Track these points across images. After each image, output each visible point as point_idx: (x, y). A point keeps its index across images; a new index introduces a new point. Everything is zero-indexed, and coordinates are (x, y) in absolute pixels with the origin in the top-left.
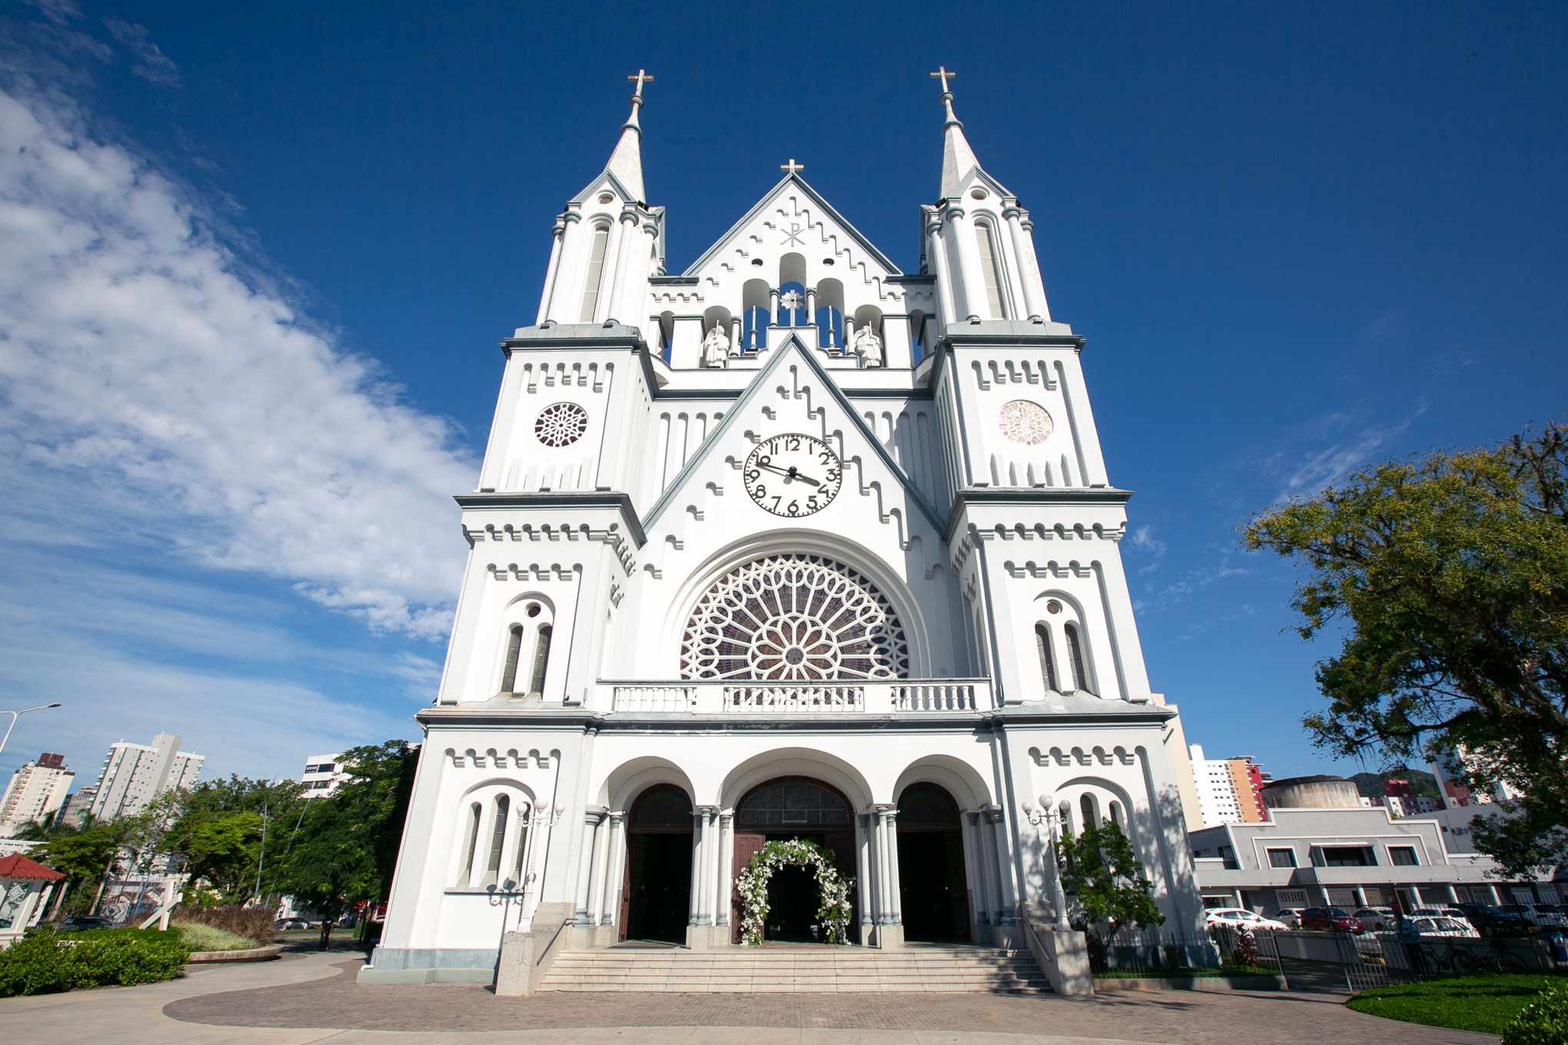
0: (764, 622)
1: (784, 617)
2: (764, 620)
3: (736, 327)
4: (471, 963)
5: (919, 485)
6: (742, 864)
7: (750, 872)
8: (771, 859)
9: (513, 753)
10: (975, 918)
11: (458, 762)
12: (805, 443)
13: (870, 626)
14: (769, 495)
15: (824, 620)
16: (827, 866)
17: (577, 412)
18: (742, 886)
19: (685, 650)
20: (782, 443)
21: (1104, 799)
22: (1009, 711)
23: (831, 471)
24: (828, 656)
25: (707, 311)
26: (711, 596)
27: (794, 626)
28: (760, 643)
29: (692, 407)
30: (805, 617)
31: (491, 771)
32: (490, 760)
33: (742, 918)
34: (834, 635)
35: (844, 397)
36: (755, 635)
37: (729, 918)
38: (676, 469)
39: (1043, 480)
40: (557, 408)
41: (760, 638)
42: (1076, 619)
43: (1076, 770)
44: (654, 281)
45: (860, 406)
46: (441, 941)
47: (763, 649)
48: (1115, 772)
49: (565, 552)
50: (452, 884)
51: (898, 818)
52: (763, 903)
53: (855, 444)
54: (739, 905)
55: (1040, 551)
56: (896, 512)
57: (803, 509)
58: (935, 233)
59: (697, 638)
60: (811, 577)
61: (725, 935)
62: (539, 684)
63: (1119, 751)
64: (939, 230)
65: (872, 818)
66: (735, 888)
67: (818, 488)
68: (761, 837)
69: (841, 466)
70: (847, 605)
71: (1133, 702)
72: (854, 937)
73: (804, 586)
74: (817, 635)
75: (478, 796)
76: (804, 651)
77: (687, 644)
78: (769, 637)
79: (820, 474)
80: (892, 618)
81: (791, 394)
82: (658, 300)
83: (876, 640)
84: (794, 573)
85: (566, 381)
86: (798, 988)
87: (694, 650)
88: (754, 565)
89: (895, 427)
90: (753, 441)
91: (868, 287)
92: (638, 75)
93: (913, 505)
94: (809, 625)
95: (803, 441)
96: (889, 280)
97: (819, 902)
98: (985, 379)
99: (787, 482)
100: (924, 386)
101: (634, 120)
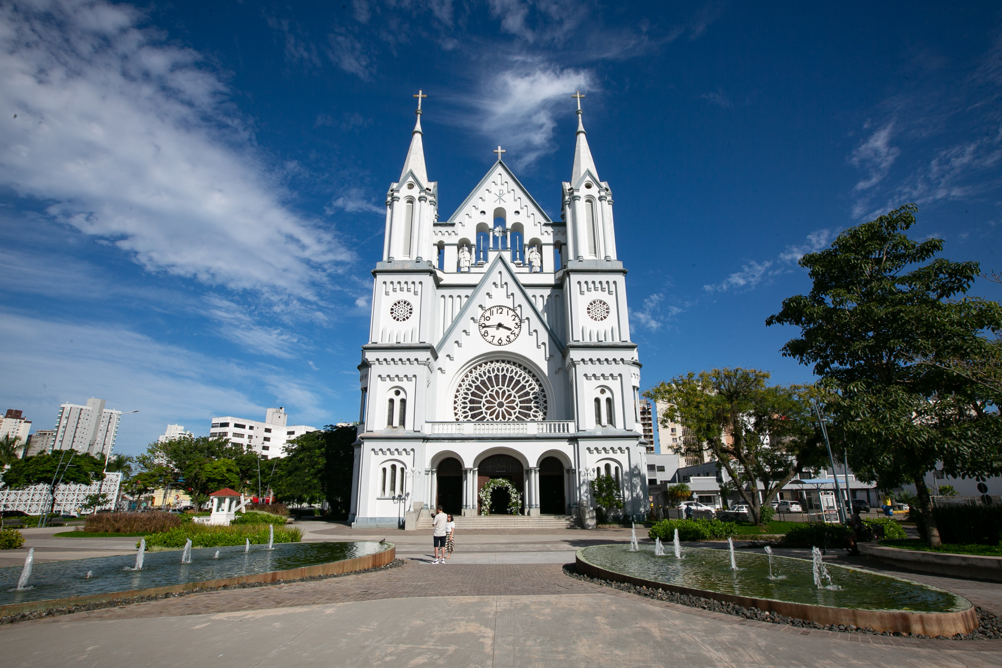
0: (488, 390)
1: (496, 388)
2: (488, 389)
3: (473, 249)
4: (389, 522)
5: (555, 331)
6: (481, 487)
7: (484, 490)
8: (492, 485)
9: (397, 450)
10: (567, 506)
11: (376, 453)
12: (505, 310)
13: (532, 392)
14: (489, 335)
15: (513, 389)
16: (513, 488)
17: (408, 304)
18: (481, 495)
19: (455, 402)
20: (495, 310)
21: (613, 465)
22: (581, 434)
23: (517, 324)
24: (514, 405)
25: (460, 241)
26: (465, 379)
27: (501, 392)
28: (487, 399)
29: (455, 292)
30: (505, 388)
31: (389, 456)
32: (388, 452)
33: (482, 506)
34: (517, 396)
35: (522, 287)
36: (484, 396)
37: (477, 506)
38: (449, 323)
39: (603, 339)
40: (399, 303)
41: (486, 397)
42: (611, 397)
43: (603, 455)
44: (435, 225)
45: (530, 292)
46: (377, 515)
47: (487, 402)
48: (618, 456)
49: (409, 370)
50: (379, 496)
51: (539, 471)
52: (489, 501)
53: (527, 312)
54: (480, 502)
55: (598, 369)
56: (544, 344)
57: (504, 342)
58: (567, 206)
59: (460, 397)
60: (507, 370)
61: (476, 512)
62: (403, 422)
63: (620, 448)
64: (569, 204)
65: (529, 471)
66: (479, 496)
67: (511, 331)
68: (488, 478)
69: (521, 321)
70: (523, 383)
71: (628, 430)
72: (522, 512)
73: (504, 374)
74: (510, 396)
75: (384, 465)
76: (505, 403)
77: (456, 399)
78: (490, 397)
79: (512, 325)
80: (541, 388)
81: (499, 286)
82: (436, 234)
83: (535, 398)
84: (500, 368)
85: (402, 290)
86: (502, 528)
87: (459, 402)
88: (483, 365)
89: (545, 303)
90: (482, 309)
91: (536, 227)
92: (419, 94)
93: (551, 340)
94: (507, 391)
95: (504, 309)
96: (545, 225)
97: (510, 500)
98: (582, 290)
99: (497, 329)
100: (559, 282)
101: (418, 127)
